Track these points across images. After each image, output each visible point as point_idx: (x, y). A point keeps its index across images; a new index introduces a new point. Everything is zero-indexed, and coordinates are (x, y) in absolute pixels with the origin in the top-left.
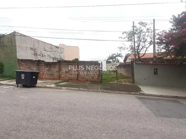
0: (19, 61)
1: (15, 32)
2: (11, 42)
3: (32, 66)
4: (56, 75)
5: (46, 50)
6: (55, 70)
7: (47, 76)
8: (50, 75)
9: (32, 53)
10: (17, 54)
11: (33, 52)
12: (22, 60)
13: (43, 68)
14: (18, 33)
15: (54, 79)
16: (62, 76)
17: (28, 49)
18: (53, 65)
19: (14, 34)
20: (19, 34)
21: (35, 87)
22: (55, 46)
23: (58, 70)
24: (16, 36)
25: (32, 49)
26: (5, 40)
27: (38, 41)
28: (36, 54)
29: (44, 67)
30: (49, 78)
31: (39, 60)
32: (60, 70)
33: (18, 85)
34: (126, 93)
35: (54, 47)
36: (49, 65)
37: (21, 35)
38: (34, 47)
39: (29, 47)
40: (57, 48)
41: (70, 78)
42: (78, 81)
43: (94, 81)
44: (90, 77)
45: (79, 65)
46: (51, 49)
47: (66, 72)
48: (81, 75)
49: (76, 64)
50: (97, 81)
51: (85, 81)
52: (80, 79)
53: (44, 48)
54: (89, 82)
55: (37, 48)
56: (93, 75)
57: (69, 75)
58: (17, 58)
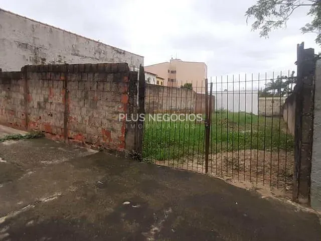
4: (20, 112)
5: (80, 54)
6: (18, 97)
11: (28, 54)
16: (32, 118)
18: (13, 82)
25: (24, 46)
27: (51, 30)
28: (38, 60)
35: (109, 50)
38: (32, 42)
39: (15, 41)
40: (120, 53)
41: (48, 126)
42: (67, 141)
43: (112, 148)
44: (100, 129)
45: (68, 81)
46: (100, 53)
47: (39, 104)
48: (75, 119)
49: (62, 78)
50: (120, 152)
51: (83, 143)
52: (71, 134)
53: (71, 47)
54: (96, 149)
55: (47, 46)
56: (107, 125)
57: (46, 115)
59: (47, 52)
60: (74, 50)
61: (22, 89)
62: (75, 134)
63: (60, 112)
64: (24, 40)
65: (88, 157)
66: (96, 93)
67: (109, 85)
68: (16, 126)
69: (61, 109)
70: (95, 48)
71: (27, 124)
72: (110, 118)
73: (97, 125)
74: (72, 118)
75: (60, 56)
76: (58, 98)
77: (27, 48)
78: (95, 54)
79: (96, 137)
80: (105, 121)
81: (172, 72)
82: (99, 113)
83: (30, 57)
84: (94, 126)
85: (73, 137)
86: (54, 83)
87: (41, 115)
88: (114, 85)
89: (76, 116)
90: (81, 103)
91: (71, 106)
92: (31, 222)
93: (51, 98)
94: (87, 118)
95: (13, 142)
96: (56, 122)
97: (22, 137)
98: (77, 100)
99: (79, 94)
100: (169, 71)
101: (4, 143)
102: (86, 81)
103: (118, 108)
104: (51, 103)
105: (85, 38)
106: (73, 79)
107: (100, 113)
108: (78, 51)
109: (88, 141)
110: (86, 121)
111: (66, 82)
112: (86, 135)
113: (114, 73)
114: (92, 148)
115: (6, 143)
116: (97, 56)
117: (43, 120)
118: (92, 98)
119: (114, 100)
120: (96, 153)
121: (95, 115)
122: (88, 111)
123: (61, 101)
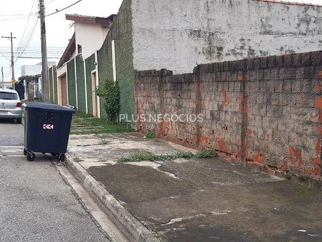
2: (127, 22)
4: (191, 124)
5: (274, 29)
6: (189, 105)
7: (174, 129)
8: (179, 125)
12: (139, 74)
17: (182, 36)
18: (185, 87)
23: (195, 105)
28: (213, 51)
29: (170, 95)
30: (179, 137)
36: (179, 87)
38: (206, 26)
39: (186, 30)
41: (222, 143)
42: (244, 164)
43: (303, 175)
44: (287, 146)
45: (247, 81)
47: (212, 114)
48: (254, 132)
49: (240, 78)
50: (314, 180)
51: (265, 167)
52: (250, 154)
53: (259, 22)
54: (282, 175)
55: (224, 27)
56: (296, 141)
57: (220, 128)
58: (135, 68)
59: (225, 37)
60: (263, 26)
61: (193, 95)
62: (255, 154)
63: (237, 124)
64: (196, 26)
65: (269, 183)
66: (281, 96)
67: (298, 83)
68: (186, 143)
69: (238, 119)
70: (299, 16)
71: (198, 141)
72: (300, 130)
73: (283, 141)
74: (250, 131)
75: (242, 40)
76: (234, 105)
77: (199, 36)
78: (299, 25)
79: (282, 158)
80: (293, 135)
82: (285, 124)
83: (203, 48)
84: (279, 143)
85: (252, 159)
86: (230, 86)
87: (214, 128)
88: (306, 83)
89: (256, 129)
90: (263, 111)
91: (250, 116)
92: (203, 225)
93: (226, 106)
94: (270, 132)
95: (184, 160)
96: (231, 137)
97: (193, 155)
98: (257, 106)
99: (260, 98)
101: (175, 161)
102: (268, 80)
103: (311, 116)
104: (226, 112)
105: (282, 3)
106: (253, 78)
107: (288, 123)
108: (271, 26)
109: (271, 164)
110: (268, 136)
111: (244, 82)
112: (268, 155)
113: (305, 66)
114: (277, 174)
115: (178, 161)
116: (303, 28)
117: (216, 135)
118: (276, 103)
119: (306, 105)
120: (281, 181)
121: (281, 128)
122: (271, 122)
123: (237, 109)
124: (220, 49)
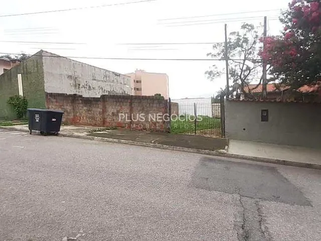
0: (47, 95)
1: (42, 51)
2: (37, 67)
3: (65, 104)
4: (99, 118)
5: (96, 79)
6: (97, 110)
7: (85, 120)
8: (89, 118)
9: (70, 84)
10: (45, 84)
11: (72, 82)
12: (51, 95)
13: (80, 108)
14: (47, 52)
15: (95, 125)
16: (108, 120)
17: (65, 78)
18: (94, 102)
19: (40, 55)
20: (49, 55)
21: (57, 135)
22: (113, 73)
23: (101, 110)
24: (44, 57)
25: (70, 77)
26: (30, 64)
27: (82, 65)
28: (77, 86)
29: (81, 105)
30: (89, 123)
31: (75, 95)
32: (104, 111)
33: (31, 131)
34: (192, 151)
35: (111, 74)
36: (89, 102)
37: (53, 56)
38: (73, 74)
39: (66, 75)
40: (117, 75)
41: (119, 124)
43: (157, 130)
45: (133, 103)
46: (106, 77)
47: (113, 113)
49: (129, 101)
51: (141, 130)
52: (135, 126)
53: (92, 75)
55: (80, 76)
57: (118, 118)
58: (46, 91)
59: (80, 80)
61: (101, 106)
64: (70, 74)
70: (104, 74)
71: (104, 124)
78: (104, 78)
81: (137, 82)
83: (73, 84)
84: (148, 122)
86: (124, 104)
93: (122, 110)
99: (139, 108)
100: (134, 81)
106: (136, 102)
108: (95, 77)
109: (144, 128)
114: (147, 131)
117: (116, 121)
119: (158, 111)
123: (128, 111)
124: (79, 85)
